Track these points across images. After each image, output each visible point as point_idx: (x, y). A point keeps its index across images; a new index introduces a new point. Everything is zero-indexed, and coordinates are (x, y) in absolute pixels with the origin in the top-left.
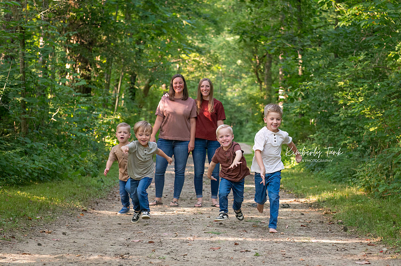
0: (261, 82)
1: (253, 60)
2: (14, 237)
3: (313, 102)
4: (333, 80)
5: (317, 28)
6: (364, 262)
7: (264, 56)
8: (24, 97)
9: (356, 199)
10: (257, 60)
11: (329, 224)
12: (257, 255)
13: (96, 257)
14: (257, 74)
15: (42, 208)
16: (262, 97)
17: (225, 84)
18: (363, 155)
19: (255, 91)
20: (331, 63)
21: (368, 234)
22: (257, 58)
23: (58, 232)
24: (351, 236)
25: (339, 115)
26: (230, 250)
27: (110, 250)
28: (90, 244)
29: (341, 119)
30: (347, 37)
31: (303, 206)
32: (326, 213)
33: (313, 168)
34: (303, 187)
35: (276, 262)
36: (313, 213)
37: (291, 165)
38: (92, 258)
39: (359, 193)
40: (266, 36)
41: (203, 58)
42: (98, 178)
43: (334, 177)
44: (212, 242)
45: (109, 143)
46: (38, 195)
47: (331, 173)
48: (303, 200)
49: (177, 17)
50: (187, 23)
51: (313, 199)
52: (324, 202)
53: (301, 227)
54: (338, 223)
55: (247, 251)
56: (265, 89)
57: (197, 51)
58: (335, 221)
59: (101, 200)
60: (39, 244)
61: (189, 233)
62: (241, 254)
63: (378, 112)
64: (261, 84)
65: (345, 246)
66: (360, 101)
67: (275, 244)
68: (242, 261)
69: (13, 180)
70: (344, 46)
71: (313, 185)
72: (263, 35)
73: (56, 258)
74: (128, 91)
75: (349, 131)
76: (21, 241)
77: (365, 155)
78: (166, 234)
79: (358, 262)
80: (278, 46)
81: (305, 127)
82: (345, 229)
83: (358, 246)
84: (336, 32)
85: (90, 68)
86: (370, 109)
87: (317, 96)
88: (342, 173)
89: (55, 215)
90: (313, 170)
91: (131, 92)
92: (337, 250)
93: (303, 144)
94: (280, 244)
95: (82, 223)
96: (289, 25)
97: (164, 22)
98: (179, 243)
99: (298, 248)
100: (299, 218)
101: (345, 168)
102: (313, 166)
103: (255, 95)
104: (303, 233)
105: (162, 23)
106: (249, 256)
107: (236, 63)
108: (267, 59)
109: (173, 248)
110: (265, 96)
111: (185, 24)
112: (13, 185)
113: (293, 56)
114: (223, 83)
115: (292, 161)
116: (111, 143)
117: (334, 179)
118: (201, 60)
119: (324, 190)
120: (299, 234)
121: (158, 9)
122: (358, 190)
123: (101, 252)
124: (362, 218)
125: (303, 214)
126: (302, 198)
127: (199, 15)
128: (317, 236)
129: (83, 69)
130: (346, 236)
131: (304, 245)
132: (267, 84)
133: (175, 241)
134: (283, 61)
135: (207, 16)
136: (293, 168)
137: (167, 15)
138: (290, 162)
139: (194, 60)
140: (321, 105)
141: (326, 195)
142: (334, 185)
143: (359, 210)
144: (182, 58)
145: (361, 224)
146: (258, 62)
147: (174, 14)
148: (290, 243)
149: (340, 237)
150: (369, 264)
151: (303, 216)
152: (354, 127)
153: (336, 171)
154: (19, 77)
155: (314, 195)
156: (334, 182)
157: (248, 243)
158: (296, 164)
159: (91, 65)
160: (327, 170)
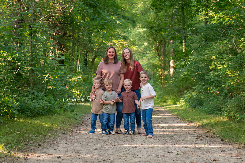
0: (160, 56)
1: (155, 43)
2: (40, 146)
3: (195, 68)
4: (207, 55)
5: (194, 24)
6: (238, 158)
7: (162, 41)
8: (32, 67)
9: (224, 123)
10: (158, 43)
11: (212, 137)
12: (178, 154)
13: (88, 156)
14: (158, 51)
15: (50, 129)
16: (160, 65)
17: (137, 57)
18: (225, 99)
19: (156, 61)
20: (205, 45)
21: (236, 143)
22: (157, 42)
23: (63, 143)
24: (226, 144)
25: (210, 75)
26: (162, 152)
27: (95, 152)
28: (82, 149)
29: (211, 78)
30: (214, 29)
31: (193, 127)
32: (208, 131)
33: (194, 106)
34: (191, 117)
35: (189, 158)
36: (201, 132)
37: (180, 104)
38: (86, 156)
39: (224, 120)
40: (165, 29)
41: (126, 42)
42: (74, 113)
43: (209, 111)
44: (150, 148)
45: (75, 92)
46: (45, 123)
47: (207, 109)
48: (192, 124)
49: (113, 19)
50: (119, 23)
51: (199, 123)
52: (205, 125)
53: (197, 139)
54: (217, 137)
55: (171, 152)
56: (162, 60)
57: (123, 38)
58: (215, 136)
59: (78, 125)
60: (55, 149)
61: (135, 142)
62: (169, 154)
63: (236, 73)
64: (160, 57)
65: (225, 149)
66: (225, 67)
67: (185, 148)
68: (170, 157)
69: (29, 114)
70: (212, 35)
71: (197, 115)
72: (163, 28)
73: (67, 156)
74: (83, 62)
75: (216, 84)
76: (44, 148)
77: (226, 98)
78: (123, 143)
79: (235, 158)
80: (172, 35)
81: (187, 82)
82: (222, 140)
83: (232, 149)
84: (206, 27)
85: (63, 49)
86: (231, 71)
87: (197, 64)
88: (213, 108)
89: (57, 133)
90: (195, 107)
91: (85, 62)
92: (221, 151)
93: (188, 92)
94: (189, 148)
95: (73, 137)
96: (179, 23)
97: (105, 22)
98: (132, 148)
99: (199, 151)
100: (194, 134)
101: (215, 106)
102: (195, 105)
103: (156, 64)
104: (199, 142)
105: (104, 22)
106: (174, 155)
107: (144, 45)
108: (163, 42)
109: (130, 151)
110: (162, 64)
111: (118, 23)
112: (29, 117)
113: (180, 40)
114: (136, 56)
115: (181, 102)
116: (76, 93)
117: (208, 112)
118: (124, 44)
119: (204, 118)
120: (197, 143)
121: (102, 14)
122: (223, 118)
123: (91, 153)
124: (231, 134)
125: (195, 132)
126: (192, 123)
127: (124, 17)
128: (207, 144)
129: (59, 50)
130: (224, 144)
131: (202, 149)
132: (163, 57)
133: (129, 147)
134: (173, 43)
135: (129, 18)
136: (182, 106)
137: (107, 18)
138: (180, 102)
139: (120, 44)
140: (199, 69)
141: (206, 121)
142: (209, 115)
143: (228, 129)
144: (113, 42)
145: (231, 137)
146: (158, 44)
147: (111, 17)
148: (194, 148)
149: (220, 144)
150: (241, 158)
151: (195, 133)
152: (219, 82)
153: (209, 107)
154: (29, 55)
155: (199, 121)
156: (209, 114)
157: (170, 148)
158: (183, 104)
159: (64, 48)
160: (204, 107)
